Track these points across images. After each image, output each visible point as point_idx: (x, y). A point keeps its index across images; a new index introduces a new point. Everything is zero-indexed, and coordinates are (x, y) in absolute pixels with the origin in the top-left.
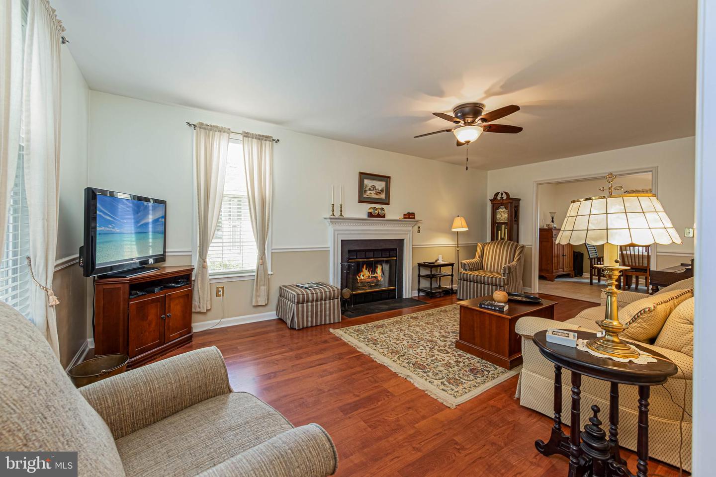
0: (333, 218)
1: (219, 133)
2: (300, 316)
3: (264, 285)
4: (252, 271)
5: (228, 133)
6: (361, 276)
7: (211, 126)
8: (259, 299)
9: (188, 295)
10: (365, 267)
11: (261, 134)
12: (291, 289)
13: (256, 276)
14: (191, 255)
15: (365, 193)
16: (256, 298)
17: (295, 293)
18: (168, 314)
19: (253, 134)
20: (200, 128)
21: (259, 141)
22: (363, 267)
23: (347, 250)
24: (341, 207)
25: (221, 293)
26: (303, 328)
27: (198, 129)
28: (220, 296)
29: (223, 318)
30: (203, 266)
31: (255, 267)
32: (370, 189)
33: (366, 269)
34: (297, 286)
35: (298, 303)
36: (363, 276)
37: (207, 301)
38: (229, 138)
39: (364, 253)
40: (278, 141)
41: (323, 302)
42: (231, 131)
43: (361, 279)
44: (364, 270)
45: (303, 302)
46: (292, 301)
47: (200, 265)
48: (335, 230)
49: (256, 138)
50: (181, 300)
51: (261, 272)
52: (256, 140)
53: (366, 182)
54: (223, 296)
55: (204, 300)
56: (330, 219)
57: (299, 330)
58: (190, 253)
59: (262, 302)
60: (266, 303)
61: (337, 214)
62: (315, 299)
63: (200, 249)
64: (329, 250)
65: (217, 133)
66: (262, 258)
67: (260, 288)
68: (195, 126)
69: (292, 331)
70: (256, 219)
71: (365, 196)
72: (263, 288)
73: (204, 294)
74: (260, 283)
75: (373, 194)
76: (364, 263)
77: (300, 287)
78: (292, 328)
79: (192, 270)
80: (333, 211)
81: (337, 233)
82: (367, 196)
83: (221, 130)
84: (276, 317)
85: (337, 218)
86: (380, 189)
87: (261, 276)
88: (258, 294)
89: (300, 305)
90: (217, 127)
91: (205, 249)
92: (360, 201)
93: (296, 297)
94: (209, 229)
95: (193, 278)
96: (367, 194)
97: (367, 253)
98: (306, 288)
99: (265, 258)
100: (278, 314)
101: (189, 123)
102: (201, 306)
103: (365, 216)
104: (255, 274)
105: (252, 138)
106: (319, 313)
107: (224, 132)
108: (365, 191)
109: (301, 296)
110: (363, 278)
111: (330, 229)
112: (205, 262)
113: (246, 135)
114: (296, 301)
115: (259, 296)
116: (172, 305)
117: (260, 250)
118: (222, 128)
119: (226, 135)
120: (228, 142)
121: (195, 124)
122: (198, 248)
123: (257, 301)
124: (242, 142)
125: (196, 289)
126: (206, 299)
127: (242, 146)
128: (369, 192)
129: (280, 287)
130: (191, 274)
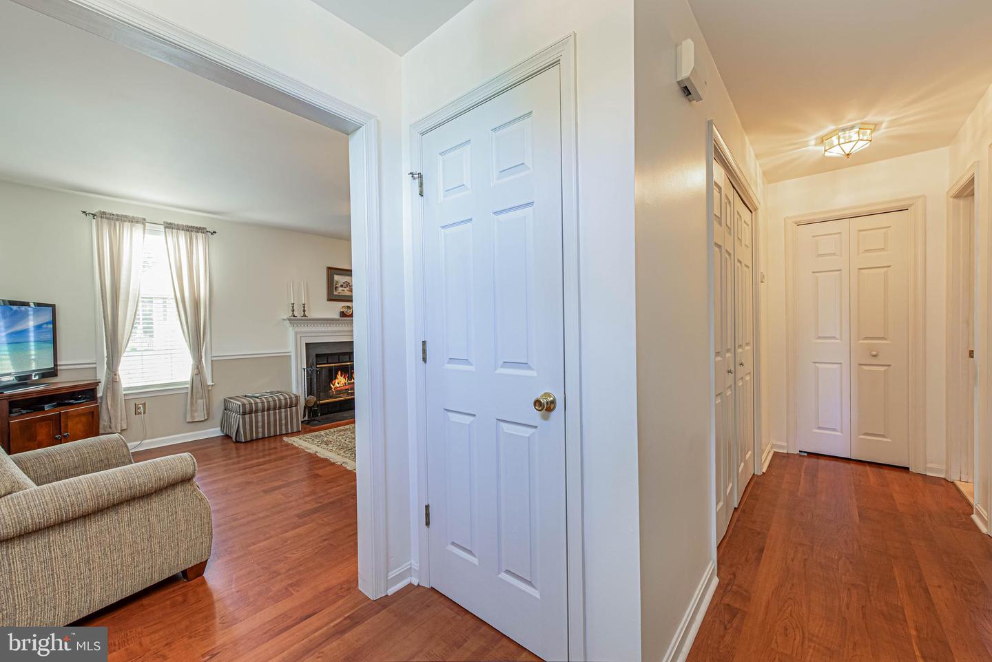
0: (293, 320)
1: (129, 224)
2: (248, 427)
3: (202, 398)
4: (185, 383)
5: (144, 224)
6: (336, 384)
7: (117, 215)
8: (196, 414)
9: (93, 412)
10: (339, 373)
11: (190, 225)
12: (235, 400)
13: (190, 389)
14: (96, 368)
15: (336, 290)
16: (192, 414)
17: (239, 403)
18: (66, 434)
19: (178, 225)
20: (101, 217)
21: (188, 233)
22: (337, 374)
23: (314, 355)
24: (304, 307)
25: (142, 410)
26: (252, 440)
27: (99, 219)
28: (140, 413)
29: (144, 439)
30: (113, 380)
31: (188, 379)
32: (342, 286)
33: (341, 376)
34: (246, 396)
35: (244, 413)
36: (338, 384)
37: (121, 420)
38: (144, 229)
39: (337, 356)
40: (215, 232)
41: (277, 411)
42: (147, 221)
43: (336, 387)
44: (339, 376)
45: (251, 412)
46: (236, 413)
47: (108, 378)
48: (296, 333)
49: (182, 230)
50: (84, 419)
51: (197, 383)
52: (183, 232)
53: (336, 278)
54: (144, 413)
55: (116, 418)
56: (289, 320)
57: (246, 442)
58: (94, 366)
59: (200, 416)
60: (206, 418)
61: (298, 314)
62: (266, 408)
63: (108, 360)
64: (290, 356)
65: (127, 225)
66: (198, 366)
67: (196, 402)
68: (94, 215)
69: (238, 445)
70: (187, 322)
71: (335, 293)
72: (200, 401)
73: (116, 411)
74: (196, 395)
75: (346, 291)
76: (338, 369)
77: (249, 397)
78: (237, 442)
79: (97, 383)
80: (293, 311)
81: (299, 336)
83: (133, 221)
84: (222, 434)
85: (299, 318)
87: (198, 387)
88: (194, 408)
89: (247, 416)
90: (126, 217)
91: (115, 359)
92: (330, 299)
93: (241, 407)
94: (120, 337)
95: (100, 394)
96: (338, 292)
97: (341, 357)
98: (256, 397)
99: (202, 367)
100: (222, 430)
101: (84, 212)
102: (113, 426)
103: (337, 316)
104: (188, 386)
105: (178, 229)
106: (272, 423)
107: (137, 222)
108: (336, 288)
109: (247, 406)
110: (338, 386)
111: (291, 331)
112: (115, 375)
113: (169, 226)
114: (241, 411)
115: (196, 411)
116: (70, 424)
117: (194, 357)
118: (133, 217)
119: (140, 226)
120: (144, 234)
121: (93, 212)
122: (106, 359)
123: (193, 417)
124: (164, 233)
125: (104, 406)
126: (119, 418)
127: (164, 237)
128: (341, 289)
129: (225, 399)
130: (96, 388)
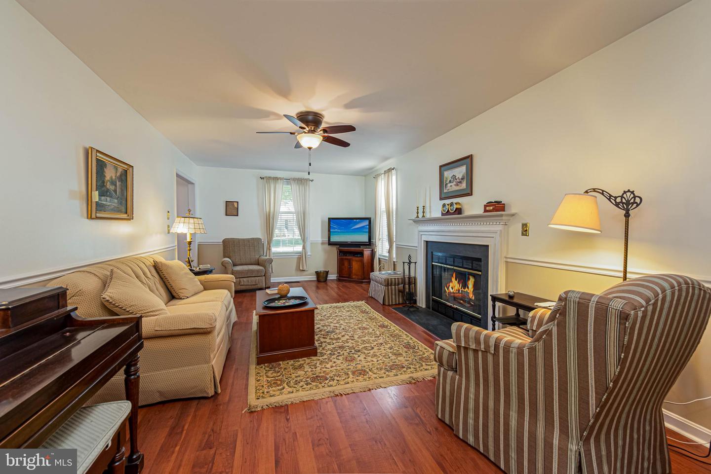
3: (391, 268)
6: (450, 288)
9: (361, 261)
10: (454, 276)
15: (446, 187)
18: (351, 267)
23: (431, 252)
24: (418, 209)
25: (384, 267)
32: (450, 181)
33: (456, 280)
36: (452, 288)
43: (450, 293)
44: (453, 280)
51: (389, 259)
53: (446, 174)
56: (415, 220)
61: (420, 215)
64: (417, 250)
71: (446, 190)
75: (454, 186)
80: (418, 213)
81: (420, 234)
82: (448, 190)
85: (421, 219)
86: (460, 178)
87: (389, 262)
92: (441, 198)
96: (448, 188)
99: (391, 250)
108: (446, 184)
110: (452, 291)
128: (449, 185)
130: (363, 252)
